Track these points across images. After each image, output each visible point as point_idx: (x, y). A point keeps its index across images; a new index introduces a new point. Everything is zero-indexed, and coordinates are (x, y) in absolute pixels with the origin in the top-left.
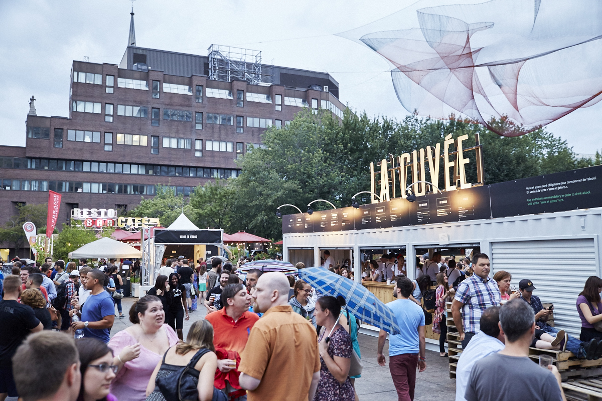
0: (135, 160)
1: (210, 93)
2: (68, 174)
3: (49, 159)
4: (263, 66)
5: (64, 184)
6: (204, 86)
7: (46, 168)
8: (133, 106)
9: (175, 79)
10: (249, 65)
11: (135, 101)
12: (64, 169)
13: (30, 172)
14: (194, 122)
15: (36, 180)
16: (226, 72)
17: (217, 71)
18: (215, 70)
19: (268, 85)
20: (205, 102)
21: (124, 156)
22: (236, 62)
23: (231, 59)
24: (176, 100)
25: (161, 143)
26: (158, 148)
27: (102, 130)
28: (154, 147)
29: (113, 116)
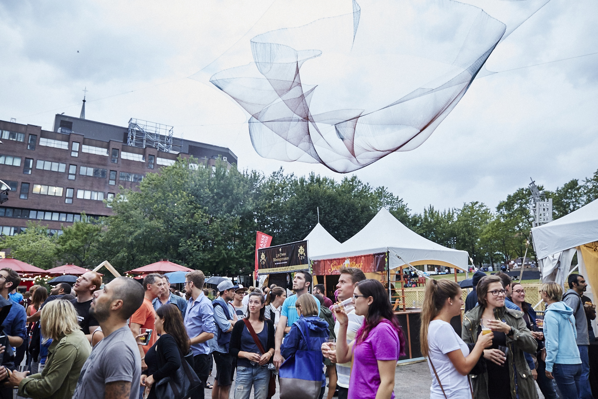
0: (48, 208)
1: (124, 155)
4: (174, 138)
6: (120, 150)
8: (52, 162)
9: (94, 142)
10: (162, 137)
11: (54, 158)
14: (108, 179)
16: (142, 141)
17: (134, 139)
18: (132, 139)
19: (177, 153)
20: (120, 162)
21: (38, 204)
22: (151, 134)
23: (147, 131)
24: (92, 159)
25: (75, 194)
26: (72, 198)
27: (20, 181)
28: (68, 198)
29: (31, 169)
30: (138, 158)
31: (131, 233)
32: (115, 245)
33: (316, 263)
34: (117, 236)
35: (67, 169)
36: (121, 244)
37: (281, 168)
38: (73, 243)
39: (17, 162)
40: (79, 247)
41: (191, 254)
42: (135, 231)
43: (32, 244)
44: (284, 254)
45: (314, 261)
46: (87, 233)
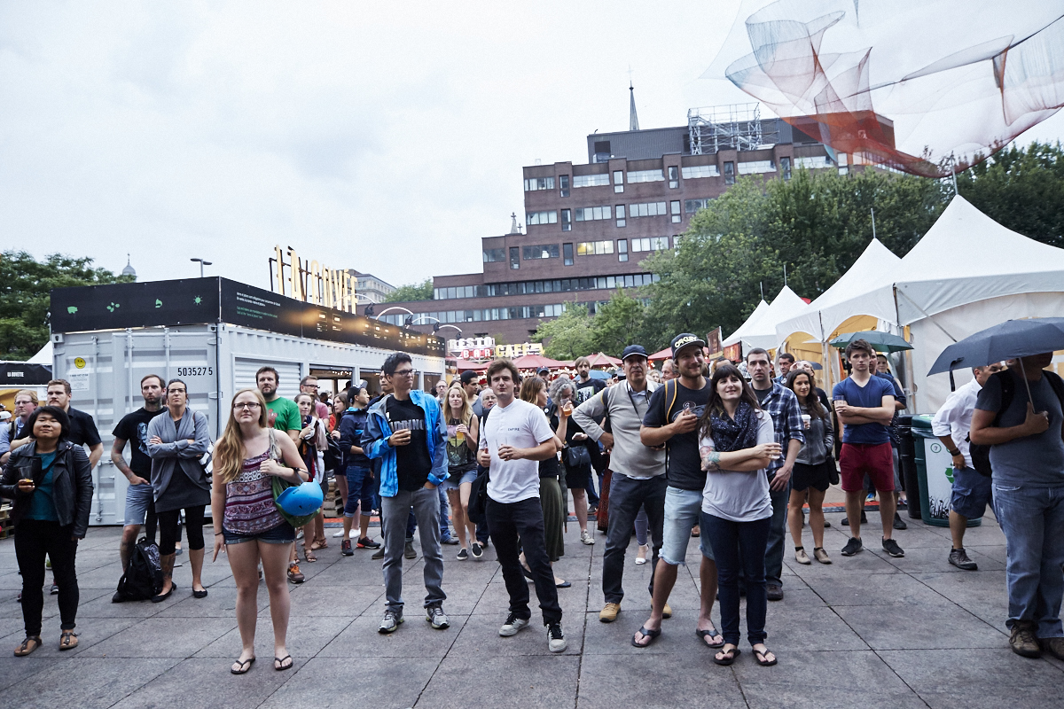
0: (600, 272)
1: (688, 173)
2: (526, 298)
3: (508, 283)
4: (764, 122)
5: (524, 309)
6: (680, 166)
7: (506, 293)
8: (593, 207)
9: (642, 164)
10: (743, 125)
11: (595, 201)
12: (524, 292)
13: (489, 300)
15: (496, 308)
16: (712, 141)
17: (699, 142)
18: (696, 143)
19: (770, 146)
20: (683, 186)
21: (587, 269)
22: (724, 126)
23: (717, 122)
24: (644, 191)
25: (629, 246)
26: (627, 253)
27: (560, 242)
28: (622, 254)
29: (571, 223)
30: (709, 171)
31: (676, 304)
34: (661, 309)
35: (614, 212)
37: (926, 150)
38: (613, 323)
39: (553, 218)
40: (619, 328)
42: (680, 301)
43: (569, 331)
46: (625, 310)
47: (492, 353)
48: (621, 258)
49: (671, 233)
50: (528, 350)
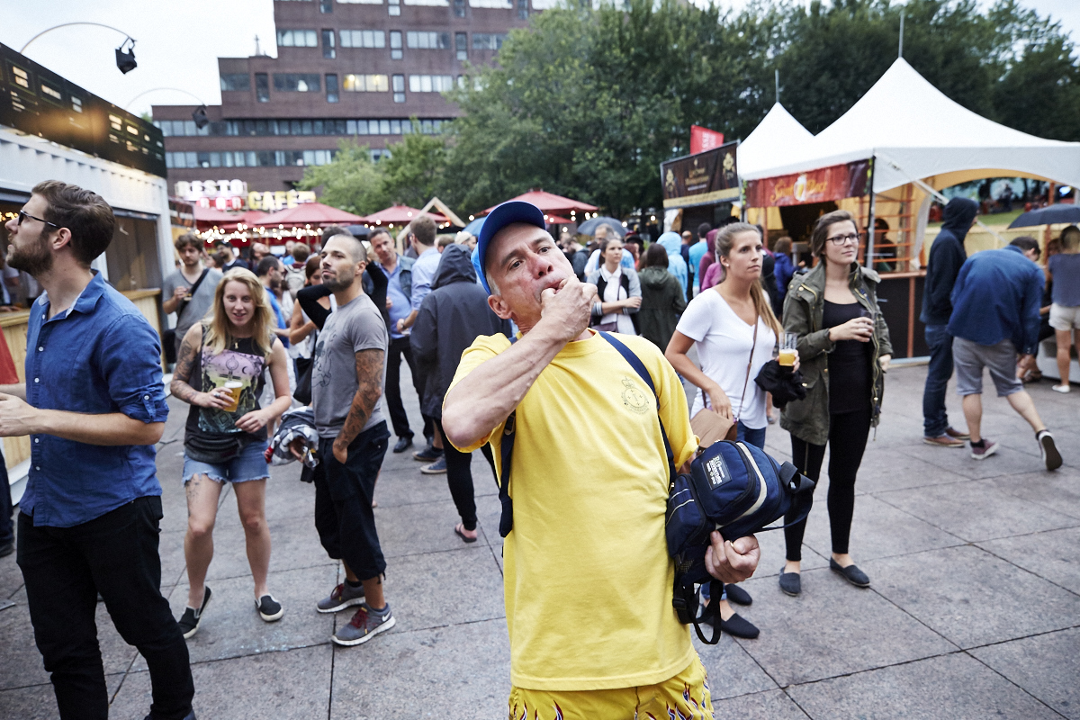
0: (371, 113)
2: (282, 140)
3: (255, 120)
5: (277, 154)
7: (253, 133)
8: (362, 31)
12: (276, 133)
13: (230, 140)
14: (454, 50)
15: (240, 151)
20: (470, 16)
21: (356, 108)
24: (425, 16)
25: (407, 84)
26: (404, 92)
27: (322, 71)
28: (398, 92)
29: (334, 48)
30: (500, 1)
31: (493, 146)
32: (469, 168)
33: (751, 185)
34: (470, 154)
35: (388, 40)
36: (478, 166)
38: (407, 170)
39: (311, 40)
40: (417, 176)
41: (595, 176)
42: (498, 142)
43: (350, 177)
44: (702, 171)
45: (749, 182)
46: (425, 152)
47: (243, 203)
48: (397, 98)
49: (456, 72)
50: (296, 200)
